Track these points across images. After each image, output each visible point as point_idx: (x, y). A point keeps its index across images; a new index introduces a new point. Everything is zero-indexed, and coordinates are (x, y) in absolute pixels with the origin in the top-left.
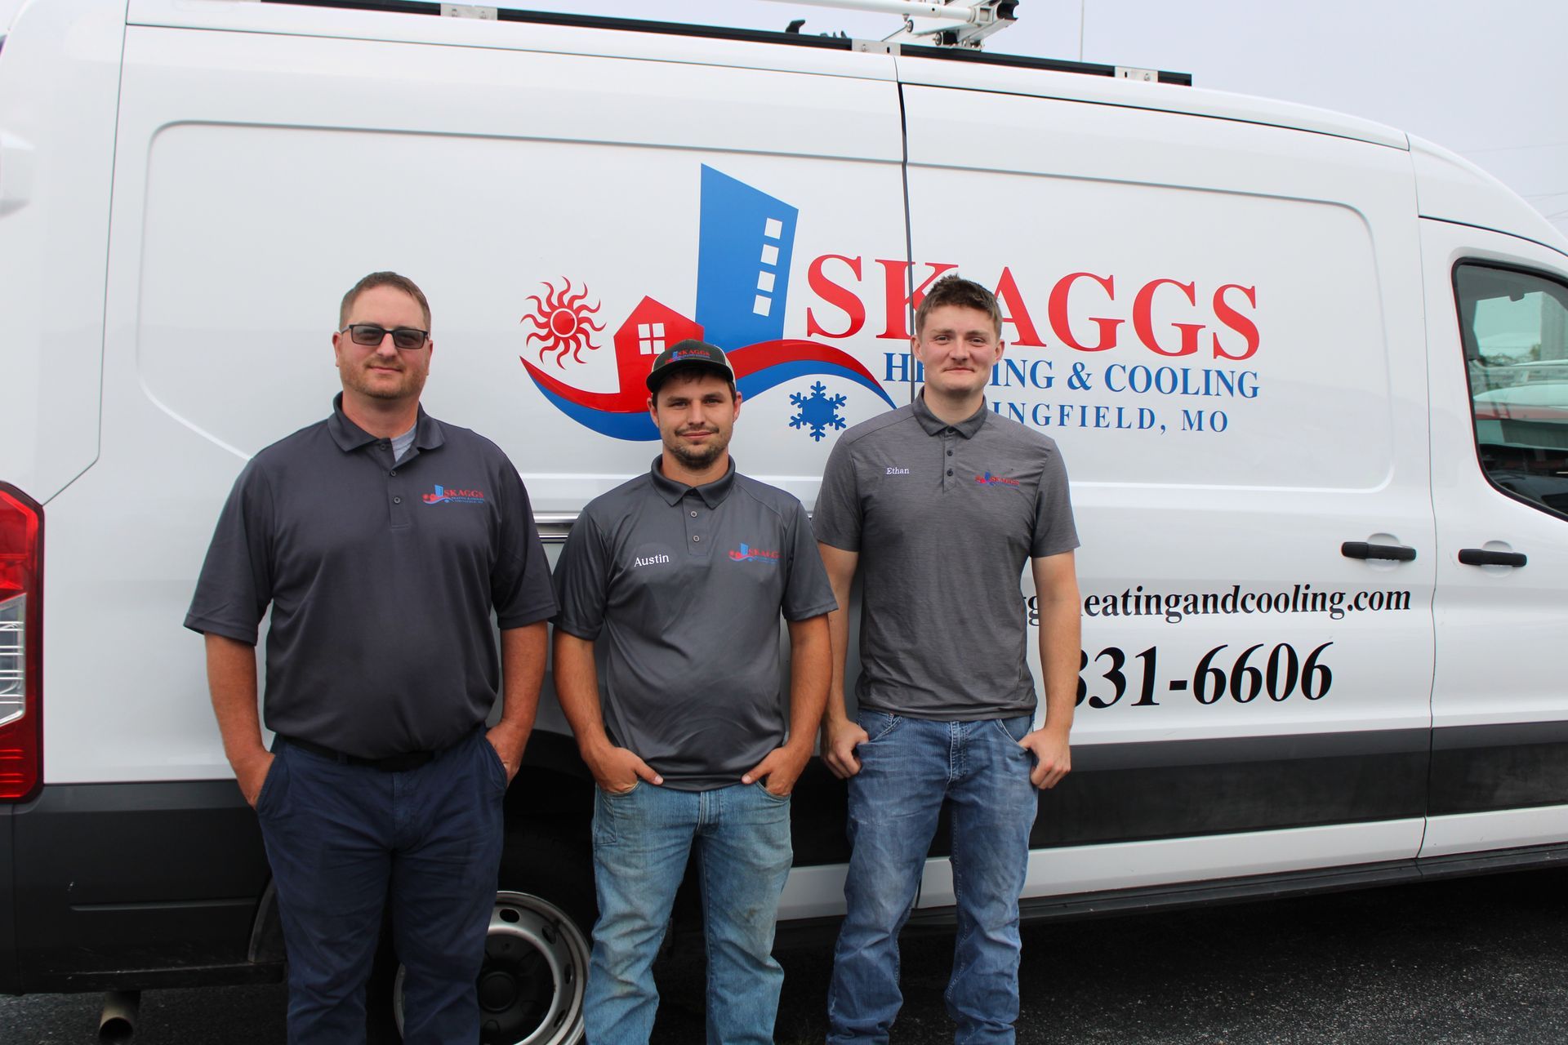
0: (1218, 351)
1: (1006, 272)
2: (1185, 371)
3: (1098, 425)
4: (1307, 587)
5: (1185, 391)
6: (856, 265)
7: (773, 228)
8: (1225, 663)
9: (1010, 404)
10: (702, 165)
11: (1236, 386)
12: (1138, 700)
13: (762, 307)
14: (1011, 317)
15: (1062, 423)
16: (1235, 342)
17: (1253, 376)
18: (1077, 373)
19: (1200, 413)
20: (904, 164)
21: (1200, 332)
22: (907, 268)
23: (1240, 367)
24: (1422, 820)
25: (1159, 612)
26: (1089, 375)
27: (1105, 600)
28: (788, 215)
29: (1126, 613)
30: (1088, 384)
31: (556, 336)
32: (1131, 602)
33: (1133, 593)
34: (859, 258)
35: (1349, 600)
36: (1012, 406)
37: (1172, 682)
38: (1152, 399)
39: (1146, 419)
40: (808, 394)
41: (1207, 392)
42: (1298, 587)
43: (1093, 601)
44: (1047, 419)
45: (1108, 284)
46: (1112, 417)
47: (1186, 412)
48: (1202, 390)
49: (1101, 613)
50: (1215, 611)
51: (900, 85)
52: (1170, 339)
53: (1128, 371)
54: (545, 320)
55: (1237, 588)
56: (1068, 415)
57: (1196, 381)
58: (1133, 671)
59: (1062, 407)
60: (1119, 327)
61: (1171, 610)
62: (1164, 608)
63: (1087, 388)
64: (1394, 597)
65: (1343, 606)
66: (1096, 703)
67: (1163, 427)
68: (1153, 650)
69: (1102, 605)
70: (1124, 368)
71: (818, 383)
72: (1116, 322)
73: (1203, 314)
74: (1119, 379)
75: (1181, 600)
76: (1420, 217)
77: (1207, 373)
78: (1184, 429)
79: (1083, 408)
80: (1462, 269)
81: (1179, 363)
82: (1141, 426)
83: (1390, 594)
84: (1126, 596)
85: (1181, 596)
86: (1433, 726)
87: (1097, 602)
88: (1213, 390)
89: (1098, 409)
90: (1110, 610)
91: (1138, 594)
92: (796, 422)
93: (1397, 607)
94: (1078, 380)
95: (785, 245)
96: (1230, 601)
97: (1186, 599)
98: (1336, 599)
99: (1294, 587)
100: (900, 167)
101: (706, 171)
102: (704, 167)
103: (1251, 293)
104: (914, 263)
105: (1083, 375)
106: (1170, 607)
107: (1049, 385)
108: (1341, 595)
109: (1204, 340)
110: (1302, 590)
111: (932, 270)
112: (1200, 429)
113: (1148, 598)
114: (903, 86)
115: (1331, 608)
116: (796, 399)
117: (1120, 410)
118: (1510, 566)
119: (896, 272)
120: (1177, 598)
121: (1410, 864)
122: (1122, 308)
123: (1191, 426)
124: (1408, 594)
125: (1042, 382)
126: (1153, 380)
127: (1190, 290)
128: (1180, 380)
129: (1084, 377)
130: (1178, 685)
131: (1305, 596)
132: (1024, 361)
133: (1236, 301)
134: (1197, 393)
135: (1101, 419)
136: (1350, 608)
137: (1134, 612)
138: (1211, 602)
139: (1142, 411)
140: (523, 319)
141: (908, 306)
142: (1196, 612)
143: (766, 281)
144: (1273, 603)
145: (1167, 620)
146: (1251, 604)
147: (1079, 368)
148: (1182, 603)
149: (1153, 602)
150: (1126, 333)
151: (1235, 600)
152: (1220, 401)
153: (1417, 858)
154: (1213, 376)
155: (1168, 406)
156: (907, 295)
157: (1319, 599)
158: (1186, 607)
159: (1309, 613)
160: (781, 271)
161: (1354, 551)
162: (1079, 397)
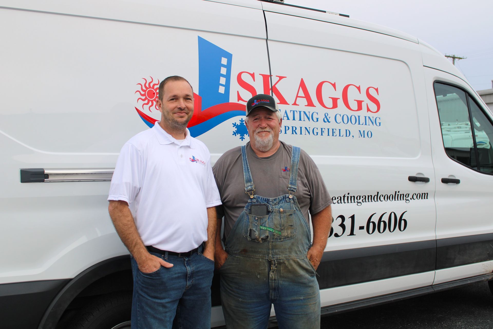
0: (368, 110)
1: (302, 80)
2: (359, 117)
3: (333, 135)
4: (399, 192)
5: (359, 124)
6: (253, 75)
7: (224, 61)
8: (375, 219)
9: (305, 127)
10: (198, 36)
11: (374, 122)
12: (349, 234)
13: (222, 90)
14: (304, 96)
15: (322, 135)
16: (373, 107)
17: (379, 119)
18: (326, 117)
19: (364, 131)
20: (267, 40)
21: (363, 103)
22: (270, 77)
23: (375, 115)
24: (434, 272)
25: (354, 202)
26: (330, 117)
27: (338, 198)
28: (229, 56)
29: (345, 203)
30: (330, 121)
31: (148, 99)
32: (346, 198)
33: (347, 195)
34: (254, 73)
35: (411, 196)
36: (306, 128)
37: (360, 227)
38: (349, 126)
39: (348, 133)
40: (238, 123)
41: (366, 124)
42: (396, 192)
43: (334, 198)
44: (317, 133)
45: (334, 85)
46: (337, 133)
47: (360, 131)
48: (364, 124)
49: (337, 203)
50: (372, 201)
51: (264, 11)
52: (354, 106)
53: (342, 116)
54: (144, 93)
55: (378, 193)
56: (324, 132)
57: (362, 121)
58: (348, 223)
59: (322, 129)
60: (338, 100)
61: (358, 201)
62: (356, 200)
63: (329, 122)
64: (424, 195)
65: (409, 198)
66: (336, 235)
67: (353, 136)
68: (354, 216)
69: (337, 200)
70: (340, 115)
71: (242, 119)
72: (337, 99)
73: (363, 97)
74: (339, 119)
75: (361, 197)
76: (424, 66)
77: (365, 117)
78: (359, 137)
79: (328, 129)
80: (436, 84)
81: (357, 114)
82: (346, 136)
83: (422, 194)
84: (344, 196)
85: (361, 196)
86: (437, 239)
87: (335, 199)
88: (367, 124)
89: (333, 129)
90: (339, 201)
91: (348, 195)
92: (235, 134)
93: (424, 198)
94: (326, 120)
95: (229, 67)
96: (376, 197)
97: (363, 197)
98: (407, 196)
99: (395, 192)
100: (265, 41)
101: (200, 38)
102: (199, 37)
103: (377, 90)
104: (272, 76)
105: (328, 117)
106: (358, 200)
107: (317, 121)
108: (408, 194)
109: (364, 105)
110: (397, 193)
111: (278, 78)
112: (364, 137)
113: (351, 197)
114: (265, 11)
115: (406, 199)
116: (235, 125)
117: (340, 130)
118: (455, 183)
119: (267, 79)
120: (360, 197)
121: (430, 287)
122: (339, 94)
123: (361, 136)
124: (427, 194)
125: (315, 120)
126: (349, 119)
127: (359, 88)
128: (358, 120)
129: (328, 118)
130: (361, 228)
131: (398, 195)
132: (309, 112)
133: (373, 92)
134: (363, 124)
135: (334, 133)
136: (411, 199)
137: (347, 202)
138: (370, 198)
139: (346, 130)
140: (136, 92)
141: (271, 91)
142: (366, 202)
143: (223, 81)
144: (388, 198)
145: (357, 204)
146: (382, 198)
147: (326, 115)
148: (362, 199)
149: (353, 198)
150: (340, 102)
151: (377, 197)
152: (370, 127)
153: (432, 285)
154: (367, 118)
155: (354, 129)
156: (270, 87)
157: (402, 196)
158: (363, 200)
159: (399, 201)
160: (228, 77)
161: (412, 179)
162: (326, 125)
